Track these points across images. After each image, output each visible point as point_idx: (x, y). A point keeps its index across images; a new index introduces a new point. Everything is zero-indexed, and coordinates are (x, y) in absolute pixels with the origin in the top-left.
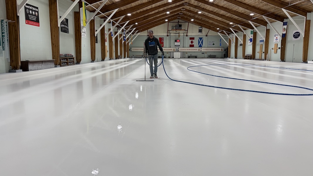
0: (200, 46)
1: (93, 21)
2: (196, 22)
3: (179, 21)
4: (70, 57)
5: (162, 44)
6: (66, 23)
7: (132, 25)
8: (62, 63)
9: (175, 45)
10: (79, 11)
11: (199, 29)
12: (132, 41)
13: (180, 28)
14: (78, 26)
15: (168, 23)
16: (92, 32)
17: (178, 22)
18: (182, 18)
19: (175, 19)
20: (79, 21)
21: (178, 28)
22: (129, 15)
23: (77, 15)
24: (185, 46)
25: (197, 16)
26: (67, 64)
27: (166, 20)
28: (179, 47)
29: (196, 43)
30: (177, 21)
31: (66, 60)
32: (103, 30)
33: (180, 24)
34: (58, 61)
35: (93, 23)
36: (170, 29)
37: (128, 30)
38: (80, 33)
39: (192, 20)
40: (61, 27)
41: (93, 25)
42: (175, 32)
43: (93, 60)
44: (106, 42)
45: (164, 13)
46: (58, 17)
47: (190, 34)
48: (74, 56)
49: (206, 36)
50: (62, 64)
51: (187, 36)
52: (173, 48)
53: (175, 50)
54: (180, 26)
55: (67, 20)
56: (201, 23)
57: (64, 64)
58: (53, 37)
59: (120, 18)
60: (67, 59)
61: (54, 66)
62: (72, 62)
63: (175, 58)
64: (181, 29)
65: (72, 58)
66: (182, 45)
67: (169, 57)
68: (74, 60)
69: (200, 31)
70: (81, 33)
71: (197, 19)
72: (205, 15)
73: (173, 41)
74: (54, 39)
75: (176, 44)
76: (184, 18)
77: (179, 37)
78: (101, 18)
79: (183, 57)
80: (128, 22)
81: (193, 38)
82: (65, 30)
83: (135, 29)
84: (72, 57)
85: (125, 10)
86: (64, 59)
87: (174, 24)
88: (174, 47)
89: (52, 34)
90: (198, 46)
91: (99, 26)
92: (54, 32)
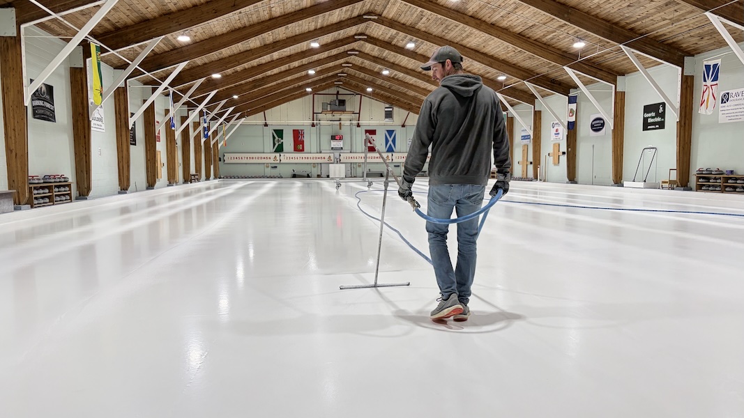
0: (390, 150)
1: (124, 91)
2: (378, 94)
3: (338, 92)
4: (60, 182)
5: (301, 145)
6: (48, 97)
7: (225, 101)
8: (36, 198)
9: (332, 146)
10: (82, 66)
11: (386, 110)
12: (226, 139)
13: (341, 107)
14: (82, 103)
15: (312, 95)
16: (120, 119)
17: (336, 93)
18: (347, 85)
19: (329, 86)
20: (82, 90)
21: (336, 108)
22: (216, 76)
23: (78, 78)
24: (355, 151)
25: (379, 82)
26: (51, 200)
27: (309, 90)
28: (342, 151)
29: (379, 141)
30: (333, 90)
31: (47, 191)
32: (149, 113)
33: (340, 97)
34: (24, 194)
35: (122, 97)
36: (318, 109)
37: (216, 111)
38: (86, 121)
39: (369, 90)
40: (33, 107)
41: (122, 101)
42: (329, 116)
43: (124, 187)
44: (157, 143)
45: (304, 73)
46: (25, 81)
47: (367, 122)
48: (71, 178)
49: (403, 126)
50: (36, 202)
51: (358, 126)
52: (328, 155)
53: (332, 158)
54: (342, 103)
55: (50, 89)
56: (389, 97)
57: (41, 201)
58: (11, 133)
59: (194, 83)
60: (50, 188)
61: (12, 206)
62: (64, 195)
63: (332, 179)
64: (344, 111)
65: (64, 186)
66: (347, 148)
67: (319, 176)
68: (70, 190)
69: (389, 115)
70: (89, 122)
71: (381, 87)
72: (397, 80)
73: (325, 138)
74: (13, 138)
75: (335, 144)
76: (351, 85)
77: (340, 129)
78: (146, 83)
79: (351, 175)
80: (213, 93)
81: (373, 132)
82: (46, 114)
83: (231, 109)
84: (65, 181)
85: (206, 64)
86: (43, 188)
87: (328, 99)
88: (329, 152)
89: (8, 125)
90: (385, 150)
91: (139, 101)
92: (12, 120)
